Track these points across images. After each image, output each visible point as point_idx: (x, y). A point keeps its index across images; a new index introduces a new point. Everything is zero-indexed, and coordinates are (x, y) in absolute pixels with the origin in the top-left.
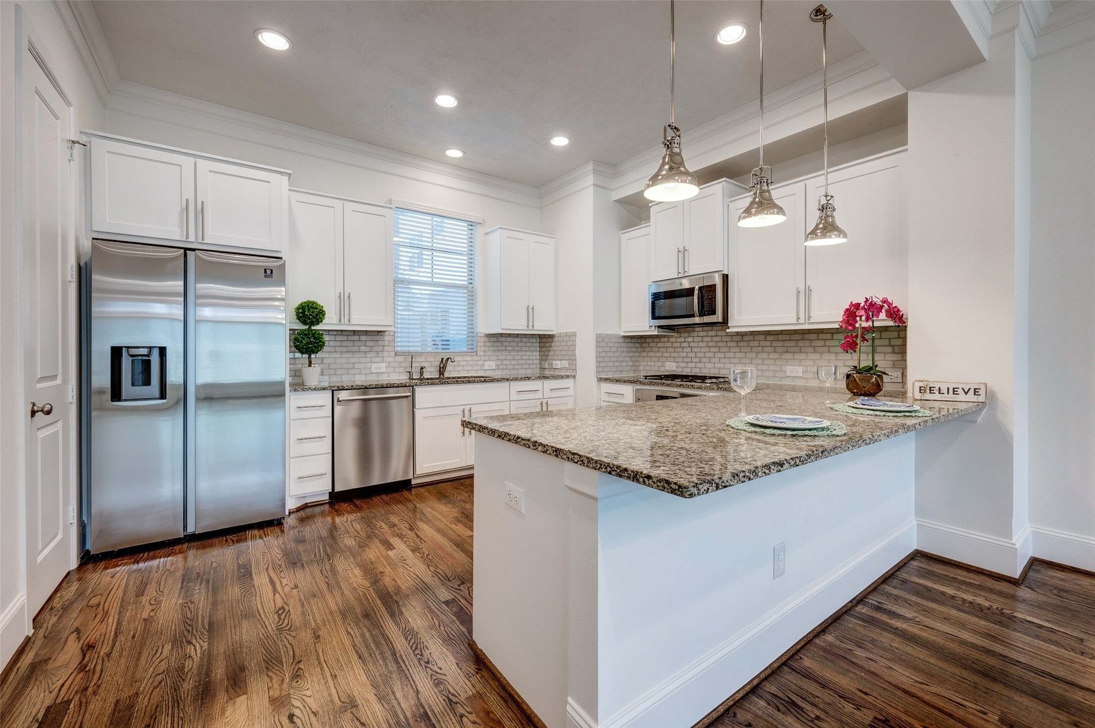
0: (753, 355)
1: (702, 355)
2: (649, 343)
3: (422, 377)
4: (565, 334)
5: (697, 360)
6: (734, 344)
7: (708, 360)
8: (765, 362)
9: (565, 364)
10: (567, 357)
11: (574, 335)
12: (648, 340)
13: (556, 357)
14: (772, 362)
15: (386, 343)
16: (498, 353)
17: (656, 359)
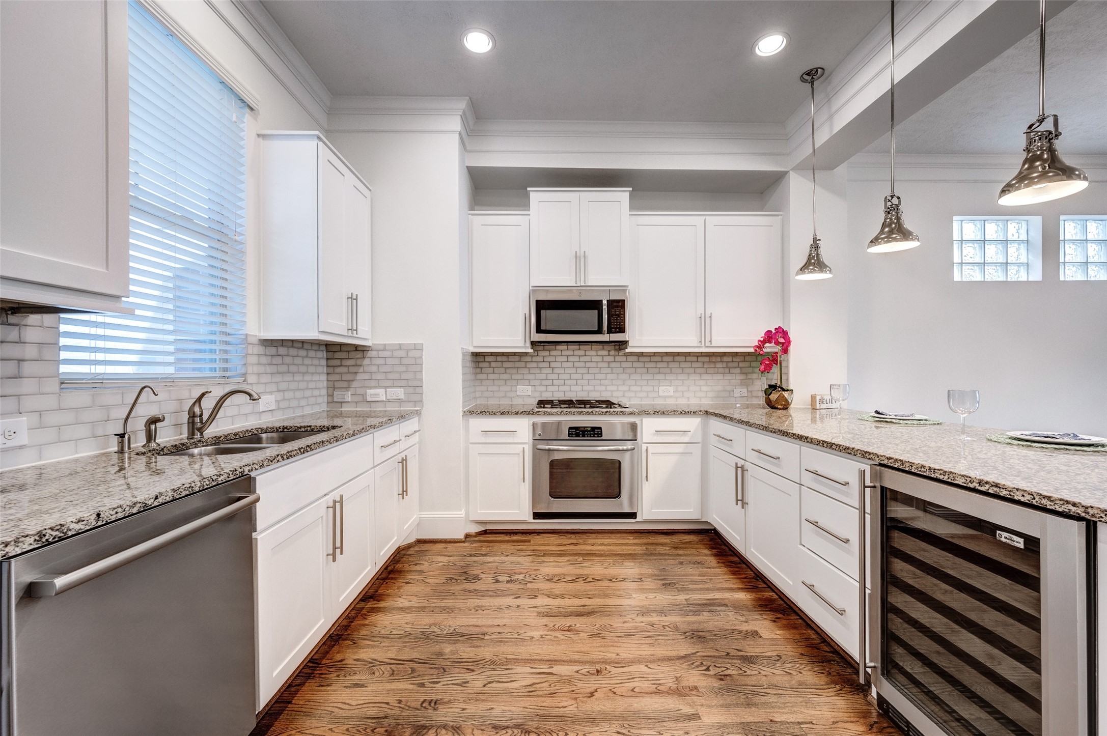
0: (625, 376)
1: (567, 377)
2: (490, 362)
3: (153, 445)
4: (397, 347)
5: (562, 382)
6: (606, 365)
7: (574, 382)
8: (638, 383)
9: (400, 393)
10: (404, 383)
11: (418, 348)
12: (487, 359)
13: (373, 383)
14: (644, 383)
15: (30, 352)
16: (278, 378)
17: (502, 382)
